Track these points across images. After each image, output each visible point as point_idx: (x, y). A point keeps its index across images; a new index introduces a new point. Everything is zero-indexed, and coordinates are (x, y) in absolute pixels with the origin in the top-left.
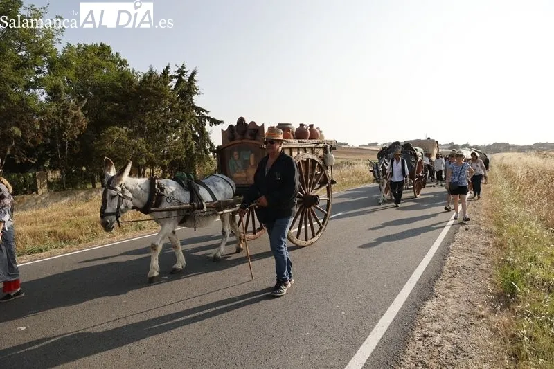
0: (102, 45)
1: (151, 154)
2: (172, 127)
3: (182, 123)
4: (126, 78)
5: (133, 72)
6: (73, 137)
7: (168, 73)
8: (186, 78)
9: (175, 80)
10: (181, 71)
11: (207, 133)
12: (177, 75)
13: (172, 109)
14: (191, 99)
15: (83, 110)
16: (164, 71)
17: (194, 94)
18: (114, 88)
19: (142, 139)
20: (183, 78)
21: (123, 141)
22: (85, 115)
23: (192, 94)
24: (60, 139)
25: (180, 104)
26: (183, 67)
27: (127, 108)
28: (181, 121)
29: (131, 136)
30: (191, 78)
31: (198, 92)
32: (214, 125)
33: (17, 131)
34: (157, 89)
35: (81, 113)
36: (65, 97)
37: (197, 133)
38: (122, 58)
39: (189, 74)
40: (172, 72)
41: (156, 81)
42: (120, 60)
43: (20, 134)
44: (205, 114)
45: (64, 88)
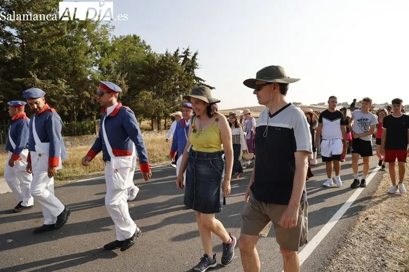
0: (134, 36)
1: (167, 110)
2: (180, 91)
4: (150, 57)
5: (154, 54)
7: (178, 54)
8: (190, 57)
9: (182, 59)
10: (187, 53)
12: (184, 55)
13: (180, 79)
14: (193, 72)
15: (125, 79)
16: (175, 53)
17: (195, 68)
18: (144, 65)
19: (162, 100)
20: (188, 57)
21: (150, 101)
22: (126, 84)
25: (186, 75)
27: (151, 78)
28: (186, 87)
29: (154, 97)
30: (194, 57)
31: (198, 67)
33: (87, 94)
34: (171, 65)
35: (124, 82)
36: (113, 71)
38: (147, 44)
39: (192, 55)
40: (180, 53)
41: (170, 60)
42: (145, 45)
43: (89, 96)
44: (202, 82)
45: (113, 65)
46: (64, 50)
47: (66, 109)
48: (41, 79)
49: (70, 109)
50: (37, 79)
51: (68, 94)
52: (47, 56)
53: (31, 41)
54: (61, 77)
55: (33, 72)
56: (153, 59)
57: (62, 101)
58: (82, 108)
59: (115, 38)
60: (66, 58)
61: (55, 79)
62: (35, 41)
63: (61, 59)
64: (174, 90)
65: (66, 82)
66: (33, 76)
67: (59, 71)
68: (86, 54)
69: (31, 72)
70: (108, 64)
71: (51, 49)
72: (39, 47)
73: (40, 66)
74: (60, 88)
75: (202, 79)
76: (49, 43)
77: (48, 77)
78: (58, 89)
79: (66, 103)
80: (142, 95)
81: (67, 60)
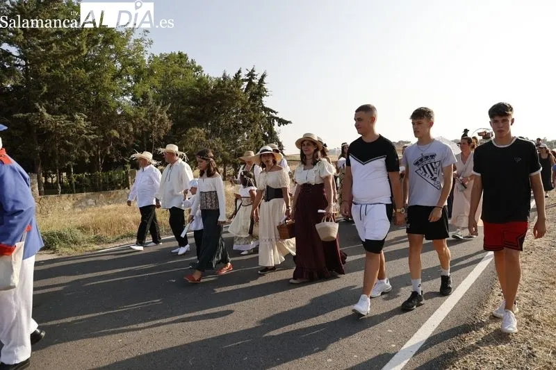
0: (179, 54)
1: (226, 153)
2: (244, 127)
3: (254, 124)
4: (202, 83)
5: (207, 77)
6: (159, 138)
7: (240, 76)
8: (256, 81)
9: (246, 83)
10: (251, 75)
11: (275, 133)
12: (248, 78)
13: (243, 110)
14: (261, 101)
15: (167, 113)
16: (236, 75)
17: (264, 95)
18: (193, 93)
19: (219, 139)
20: (253, 81)
21: (202, 141)
22: (169, 118)
23: (262, 95)
24: (148, 139)
25: (252, 105)
26: (253, 71)
27: (203, 111)
28: (251, 122)
29: (208, 136)
30: (261, 81)
31: (267, 93)
32: (282, 125)
33: (116, 133)
34: (231, 92)
35: (166, 116)
36: (151, 101)
37: (266, 133)
38: (197, 65)
39: (259, 77)
40: (243, 76)
41: (229, 85)
42: (194, 66)
43: (118, 136)
44: (274, 114)
45: (151, 94)
46: (83, 74)
47: (87, 154)
48: (52, 114)
49: (93, 155)
50: (46, 114)
51: (90, 134)
52: (60, 82)
53: (38, 62)
54: (79, 110)
55: (40, 105)
56: (206, 84)
57: (81, 143)
58: (109, 153)
59: (153, 56)
60: (86, 85)
61: (71, 114)
62: (43, 62)
63: (80, 86)
64: (236, 126)
65: (86, 117)
66: (41, 110)
67: (76, 103)
68: (113, 79)
69: (37, 104)
70: (144, 92)
71: (65, 73)
72: (49, 70)
73: (50, 96)
74: (79, 126)
75: (274, 109)
76: (62, 65)
77: (62, 111)
78: (74, 127)
79: (87, 146)
80: (191, 134)
81: (88, 88)
